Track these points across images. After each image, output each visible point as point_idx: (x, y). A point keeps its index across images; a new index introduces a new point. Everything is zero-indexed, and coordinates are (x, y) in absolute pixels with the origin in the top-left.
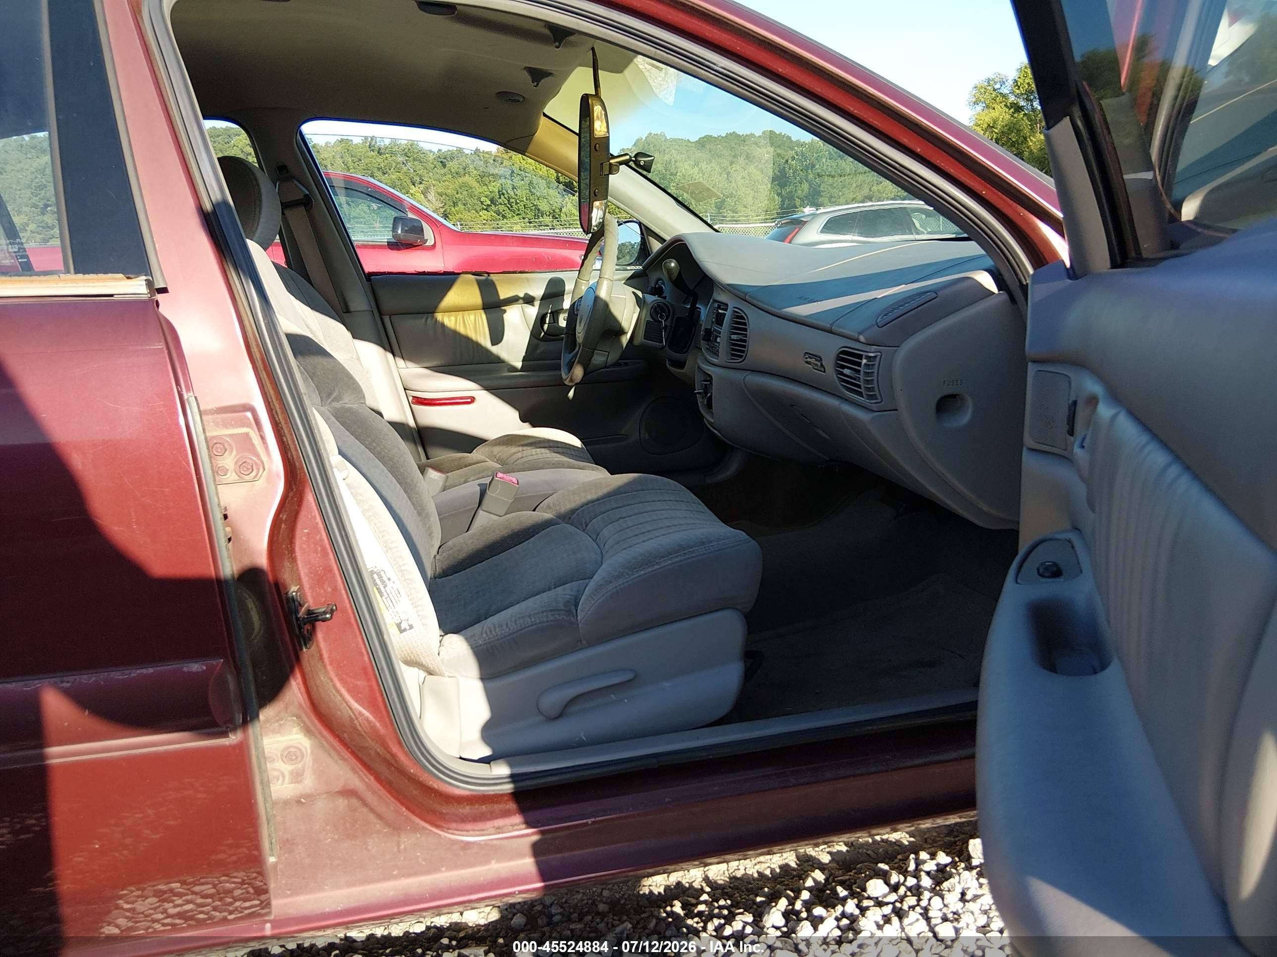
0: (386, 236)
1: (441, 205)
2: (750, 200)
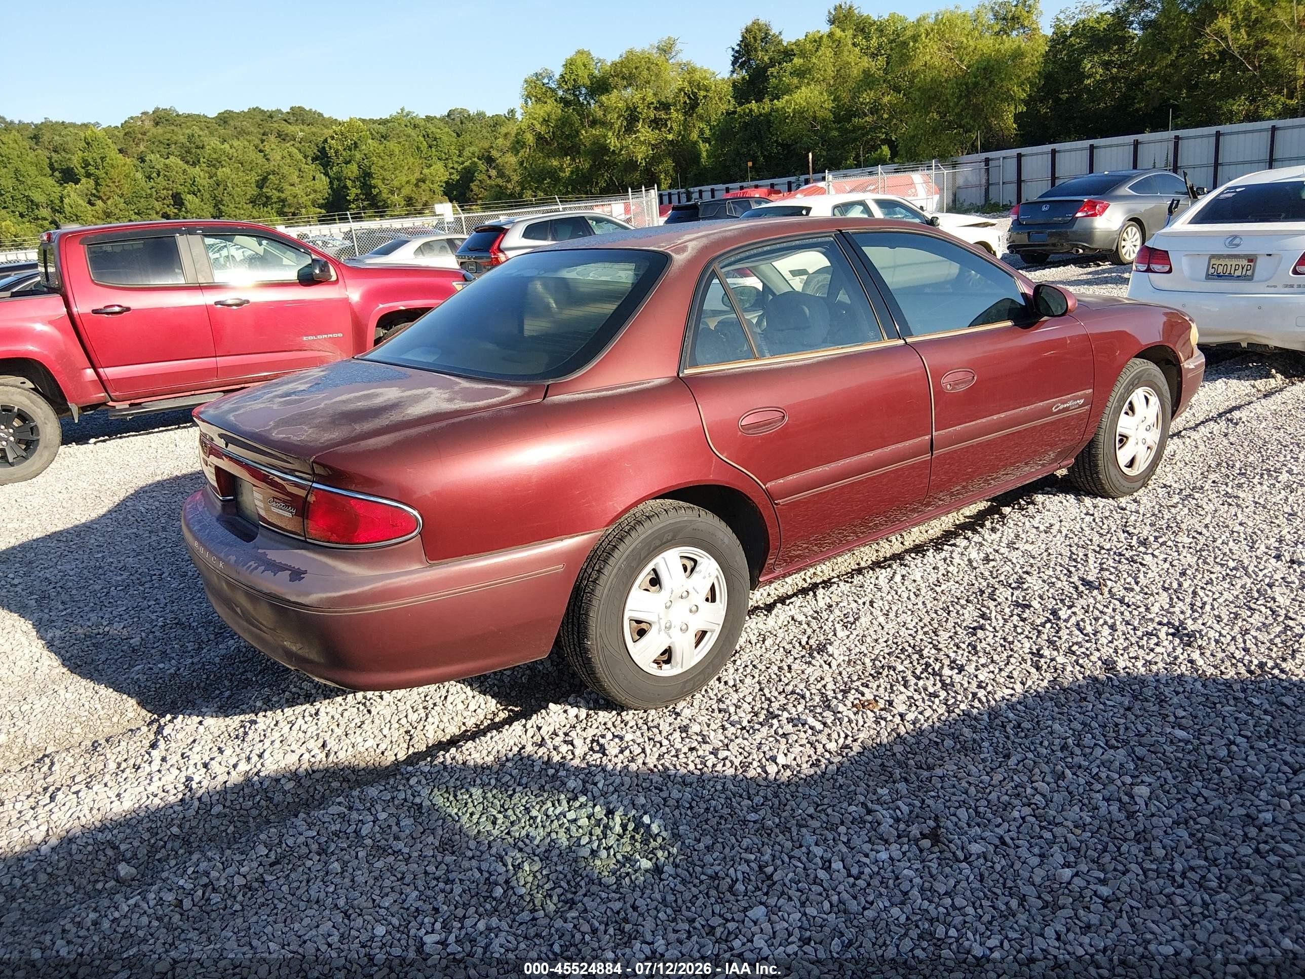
0: (293, 275)
2: (296, 180)
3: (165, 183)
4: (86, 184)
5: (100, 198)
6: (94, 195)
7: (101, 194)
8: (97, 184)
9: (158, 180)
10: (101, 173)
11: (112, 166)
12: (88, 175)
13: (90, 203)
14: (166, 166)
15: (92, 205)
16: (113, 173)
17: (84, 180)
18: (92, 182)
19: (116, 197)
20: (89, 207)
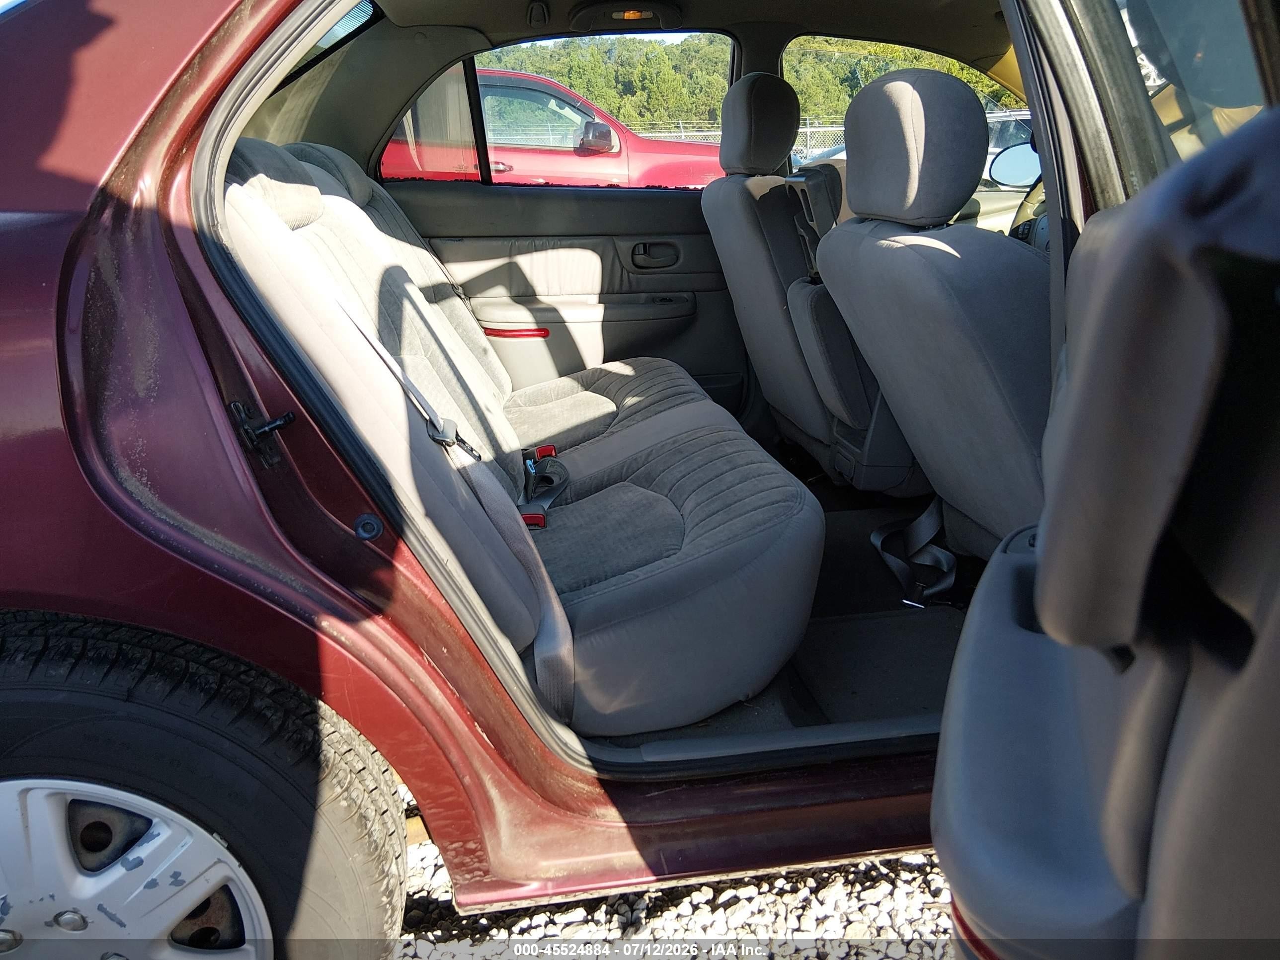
1: (496, 104)
2: (820, 99)
3: (704, 99)
4: (641, 96)
5: (649, 110)
6: (644, 107)
7: (651, 107)
8: (649, 97)
9: (699, 96)
10: (654, 87)
11: (664, 81)
12: (644, 88)
13: (641, 115)
14: (709, 83)
15: (643, 116)
16: (663, 87)
17: (639, 93)
18: (645, 95)
19: (662, 110)
20: (639, 118)
